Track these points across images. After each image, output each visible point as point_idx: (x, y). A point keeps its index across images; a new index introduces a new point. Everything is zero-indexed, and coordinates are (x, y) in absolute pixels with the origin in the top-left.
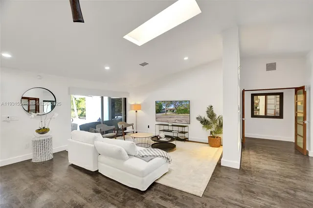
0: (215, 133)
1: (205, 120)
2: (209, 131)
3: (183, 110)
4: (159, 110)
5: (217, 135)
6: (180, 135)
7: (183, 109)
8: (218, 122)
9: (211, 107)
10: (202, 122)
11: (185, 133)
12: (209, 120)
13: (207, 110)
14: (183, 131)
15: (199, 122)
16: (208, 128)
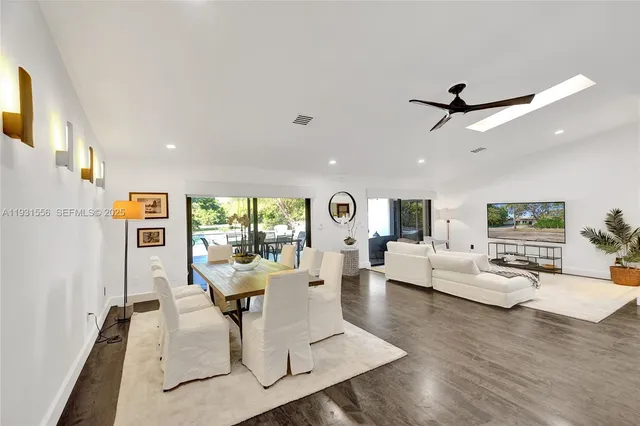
0: (628, 260)
1: (603, 237)
2: (614, 256)
3: (551, 221)
4: (498, 219)
6: (542, 263)
7: (550, 218)
9: (618, 212)
10: (595, 240)
11: (554, 259)
12: (612, 236)
13: (606, 217)
14: (551, 255)
15: (588, 240)
16: (611, 252)
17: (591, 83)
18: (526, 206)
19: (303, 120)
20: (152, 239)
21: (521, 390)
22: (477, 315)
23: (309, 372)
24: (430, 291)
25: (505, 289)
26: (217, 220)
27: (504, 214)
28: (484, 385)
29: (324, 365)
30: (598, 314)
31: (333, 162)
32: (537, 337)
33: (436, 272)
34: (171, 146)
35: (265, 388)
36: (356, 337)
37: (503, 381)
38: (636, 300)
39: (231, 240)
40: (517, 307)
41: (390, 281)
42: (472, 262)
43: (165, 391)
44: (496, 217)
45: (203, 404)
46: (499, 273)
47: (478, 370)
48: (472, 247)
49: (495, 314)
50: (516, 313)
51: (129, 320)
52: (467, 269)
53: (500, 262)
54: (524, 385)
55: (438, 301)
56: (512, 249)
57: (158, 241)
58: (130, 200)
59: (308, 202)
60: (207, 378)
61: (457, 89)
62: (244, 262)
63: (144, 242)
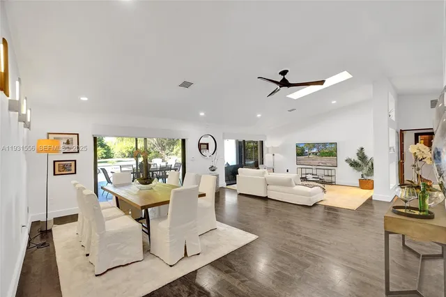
0: (367, 175)
1: (355, 163)
2: (361, 173)
3: (327, 153)
4: (301, 152)
5: (369, 178)
6: (326, 179)
7: (329, 151)
8: (370, 164)
9: (362, 149)
10: (351, 165)
11: (331, 176)
12: (360, 162)
13: (357, 152)
14: (330, 174)
15: (348, 164)
16: (359, 171)
17: (351, 76)
18: (314, 145)
19: (186, 85)
20: (64, 168)
21: (322, 249)
22: (295, 211)
23: (198, 254)
24: (266, 199)
25: (310, 194)
26: (104, 156)
27: (303, 150)
28: (304, 249)
29: (207, 249)
30: (355, 205)
31: (202, 114)
32: (326, 220)
33: (270, 187)
34: (85, 99)
35: (171, 266)
36: (225, 230)
37: (313, 245)
38: (372, 197)
39: (123, 169)
40: (315, 205)
41: (240, 194)
42: (291, 179)
43: (96, 276)
44: (300, 151)
45: (129, 280)
46: (306, 185)
47: (299, 241)
48: (288, 171)
49: (304, 209)
50: (315, 208)
51: (51, 231)
52: (288, 184)
53: (304, 179)
54: (324, 246)
55: (271, 204)
56: (310, 171)
57: (70, 170)
58: (48, 138)
59: (184, 141)
60: (128, 264)
61: (284, 73)
62: (146, 184)
63: (59, 171)
